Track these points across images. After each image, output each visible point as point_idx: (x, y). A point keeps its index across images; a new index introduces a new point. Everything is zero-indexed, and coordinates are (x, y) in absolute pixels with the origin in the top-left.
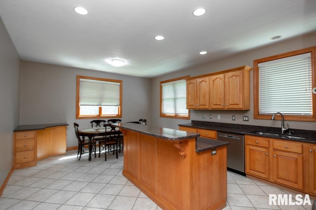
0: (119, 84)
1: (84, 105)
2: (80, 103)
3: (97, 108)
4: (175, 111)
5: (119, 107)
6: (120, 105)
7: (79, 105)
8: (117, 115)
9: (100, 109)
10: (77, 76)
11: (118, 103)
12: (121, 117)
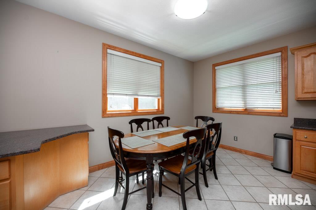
0: (160, 65)
1: (113, 94)
2: (108, 90)
3: (132, 99)
4: (245, 103)
5: (160, 98)
6: (161, 96)
7: (106, 94)
8: (156, 110)
9: (136, 101)
10: (104, 45)
11: (157, 92)
12: (163, 114)
